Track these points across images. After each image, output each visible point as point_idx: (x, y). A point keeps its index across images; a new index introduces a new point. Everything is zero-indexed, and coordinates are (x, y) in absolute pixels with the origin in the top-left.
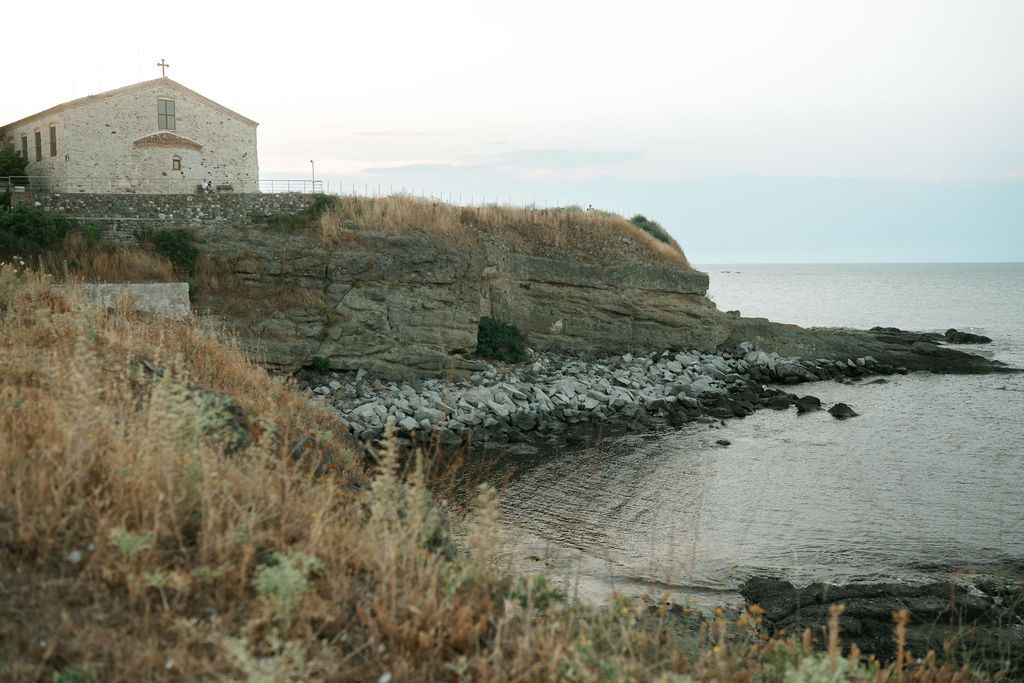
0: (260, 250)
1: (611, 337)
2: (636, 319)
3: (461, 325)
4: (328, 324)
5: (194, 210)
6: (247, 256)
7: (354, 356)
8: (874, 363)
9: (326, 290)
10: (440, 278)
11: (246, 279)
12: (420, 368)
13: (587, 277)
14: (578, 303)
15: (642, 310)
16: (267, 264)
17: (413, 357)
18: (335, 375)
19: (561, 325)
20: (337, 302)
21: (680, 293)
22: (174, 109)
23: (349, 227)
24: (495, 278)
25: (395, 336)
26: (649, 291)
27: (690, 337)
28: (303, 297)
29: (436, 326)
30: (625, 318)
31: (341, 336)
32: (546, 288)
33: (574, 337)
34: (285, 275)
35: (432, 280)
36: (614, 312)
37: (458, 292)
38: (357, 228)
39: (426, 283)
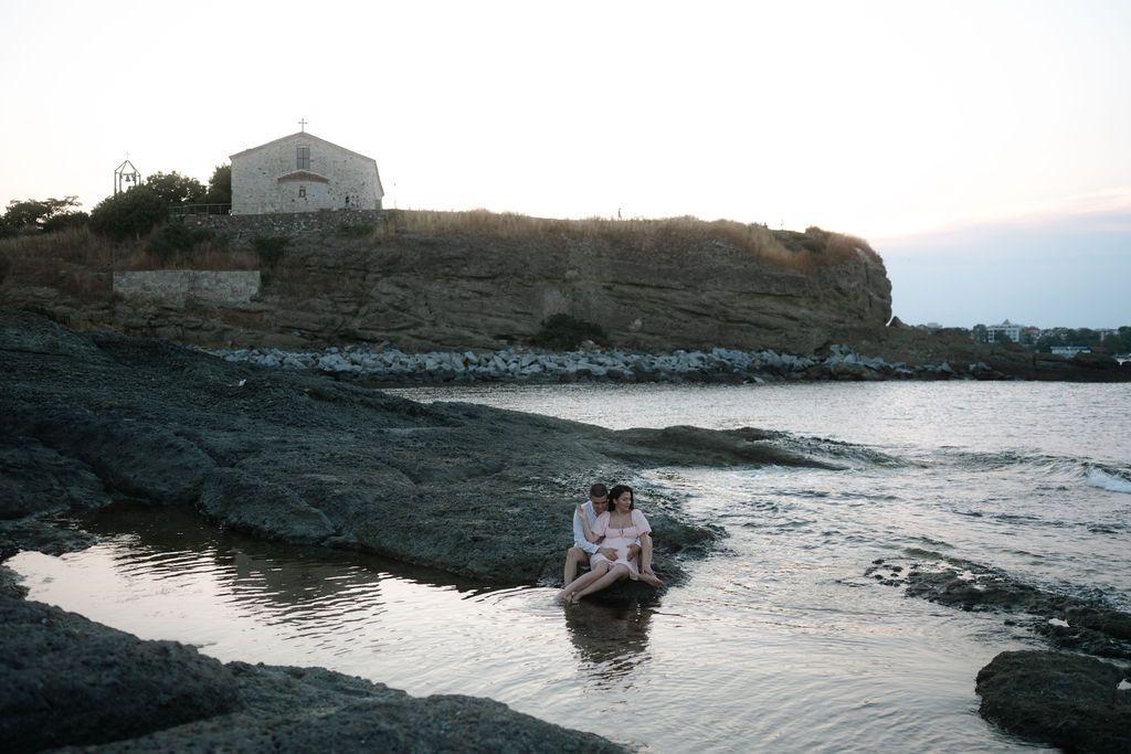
0: (327, 250)
1: (685, 335)
2: (729, 321)
3: (503, 314)
4: (361, 304)
5: (299, 224)
6: (315, 254)
7: (382, 330)
8: (984, 370)
9: (364, 279)
11: (310, 271)
13: (665, 278)
14: (656, 303)
15: (733, 312)
16: (326, 260)
17: (437, 335)
18: (365, 343)
19: (640, 323)
20: (371, 288)
21: (773, 295)
22: (309, 154)
23: (396, 232)
24: (577, 279)
25: (432, 319)
26: (741, 294)
27: (784, 340)
28: (344, 282)
29: (475, 313)
30: (706, 319)
31: (367, 313)
32: (627, 289)
33: (653, 334)
34: (339, 267)
35: (468, 274)
36: (693, 312)
37: (503, 286)
38: (404, 232)
39: (462, 277)
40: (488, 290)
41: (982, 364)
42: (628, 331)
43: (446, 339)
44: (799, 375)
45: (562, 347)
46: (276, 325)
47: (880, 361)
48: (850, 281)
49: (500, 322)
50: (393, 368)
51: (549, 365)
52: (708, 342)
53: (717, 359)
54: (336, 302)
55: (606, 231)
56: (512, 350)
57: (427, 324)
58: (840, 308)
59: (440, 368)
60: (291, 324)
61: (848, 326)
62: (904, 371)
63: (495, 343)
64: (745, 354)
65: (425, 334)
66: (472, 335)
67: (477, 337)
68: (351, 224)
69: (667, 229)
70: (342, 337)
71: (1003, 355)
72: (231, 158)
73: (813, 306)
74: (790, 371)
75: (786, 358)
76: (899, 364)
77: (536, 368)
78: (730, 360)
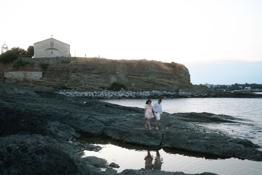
0: (59, 67)
1: (145, 87)
2: (155, 84)
3: (102, 82)
4: (67, 80)
5: (51, 60)
6: (56, 67)
7: (73, 86)
9: (68, 74)
10: (95, 72)
11: (54, 72)
12: (87, 90)
13: (140, 74)
14: (137, 80)
15: (156, 82)
16: (58, 69)
17: (86, 87)
18: (68, 89)
19: (134, 84)
20: (70, 76)
21: (165, 78)
22: (53, 43)
23: (76, 62)
24: (119, 74)
25: (85, 83)
26: (158, 77)
27: (168, 88)
28: (63, 75)
29: (95, 82)
30: (149, 83)
31: (69, 82)
32: (131, 76)
33: (137, 87)
34: (62, 71)
35: (93, 73)
36: (146, 82)
37: (102, 76)
38: (78, 62)
39: (92, 73)
40: (98, 76)
41: (214, 94)
42: (131, 86)
43: (89, 88)
44: (172, 97)
45: (116, 90)
46: (46, 85)
47: (190, 93)
48: (182, 74)
49: (101, 84)
50: (77, 95)
51: (115, 95)
52: (150, 89)
53: (154, 93)
54: (61, 80)
55: (125, 62)
56: (104, 91)
57: (84, 85)
58: (180, 81)
59: (88, 96)
60: (50, 85)
61: (183, 85)
62: (196, 96)
63: (100, 89)
64: (160, 92)
65: (83, 87)
66: (94, 87)
67: (95, 88)
68: (64, 60)
69: (140, 62)
70: (62, 88)
71: (218, 92)
72: (34, 44)
73: (174, 80)
74: (170, 96)
75: (169, 93)
76: (195, 94)
77: (111, 95)
78: (157, 93)
